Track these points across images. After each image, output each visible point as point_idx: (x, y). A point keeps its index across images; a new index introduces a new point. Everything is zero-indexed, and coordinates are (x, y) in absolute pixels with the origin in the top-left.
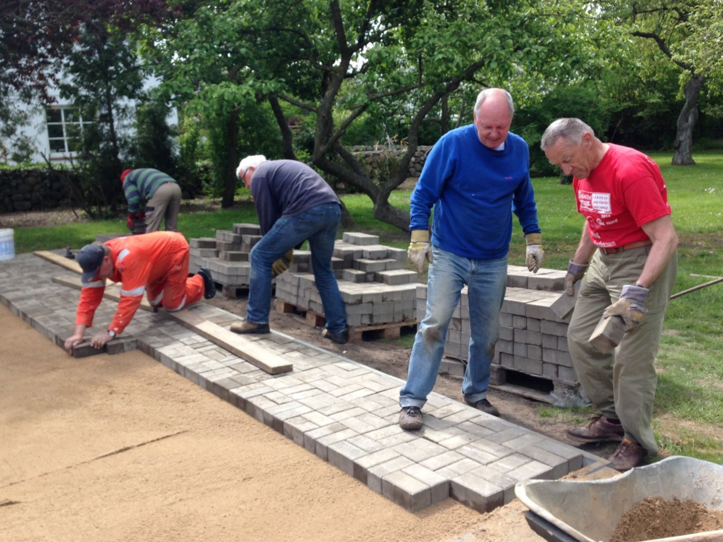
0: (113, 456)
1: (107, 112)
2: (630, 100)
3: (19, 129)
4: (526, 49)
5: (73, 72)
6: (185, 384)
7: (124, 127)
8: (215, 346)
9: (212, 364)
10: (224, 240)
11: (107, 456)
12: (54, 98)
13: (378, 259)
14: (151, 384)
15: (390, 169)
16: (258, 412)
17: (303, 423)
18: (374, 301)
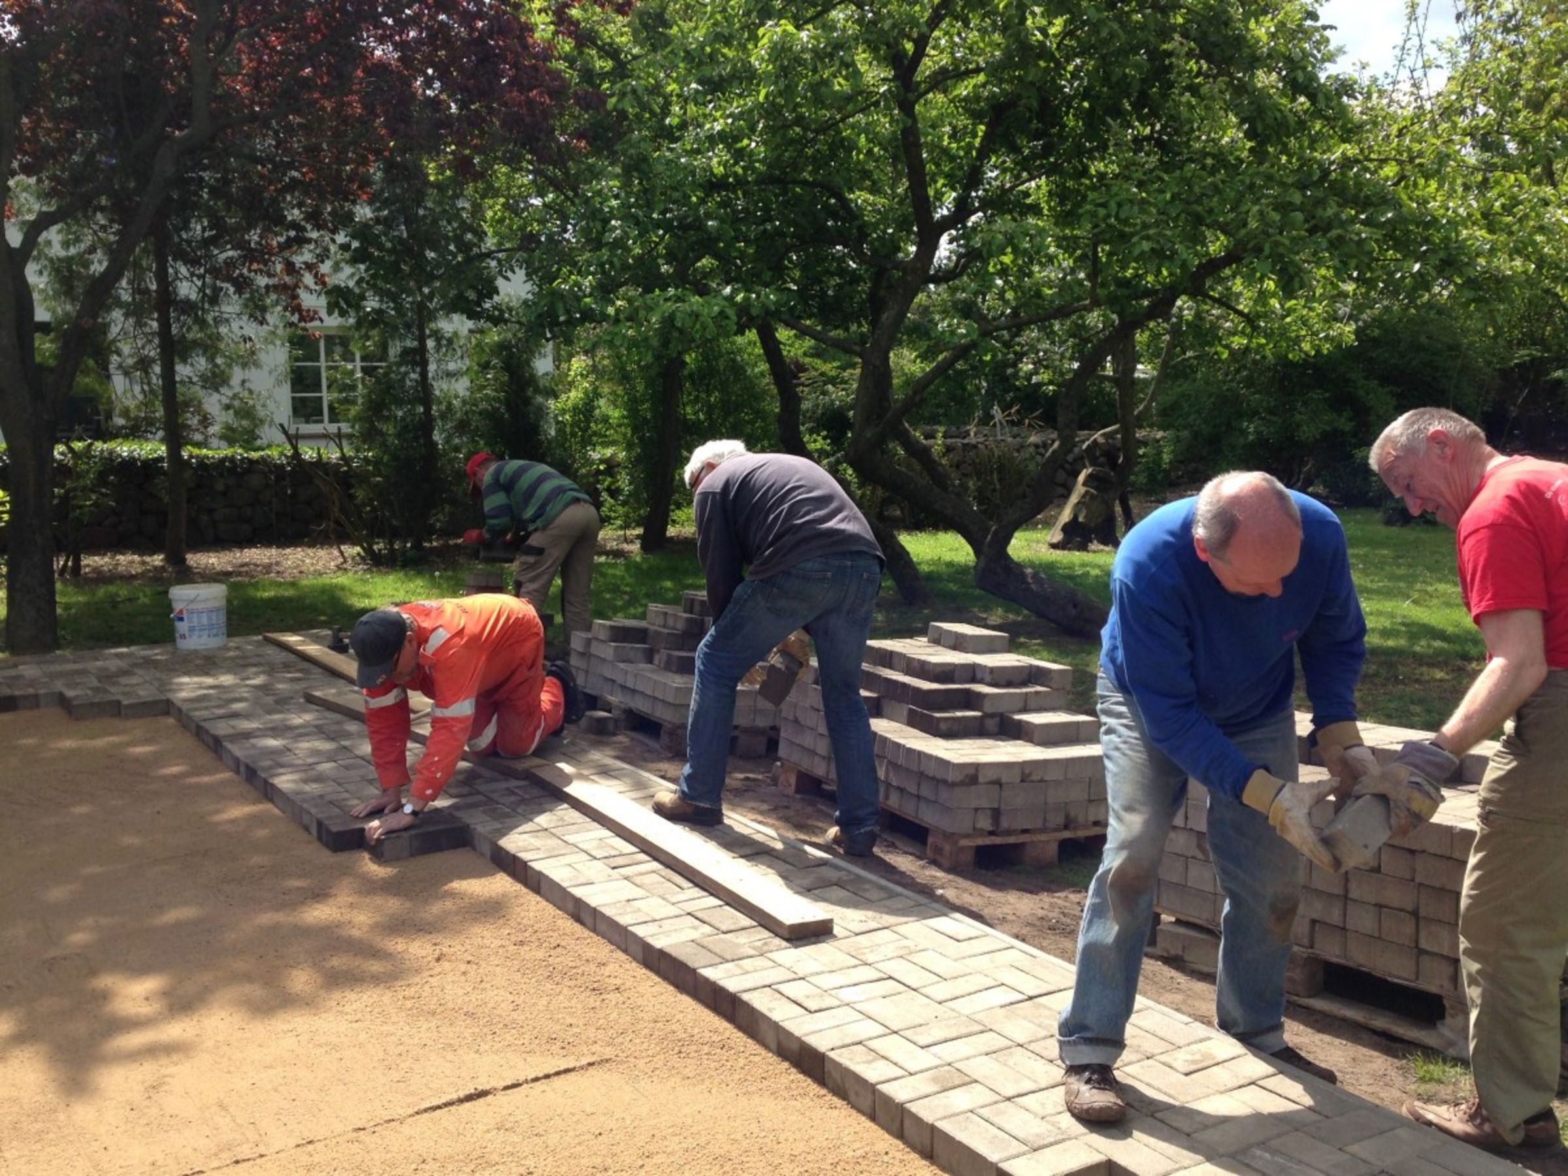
0: (453, 1108)
1: (416, 343)
2: (1534, 344)
3: (237, 375)
4: (1334, 233)
5: (353, 261)
6: (598, 948)
7: (450, 375)
8: (655, 865)
9: (654, 907)
10: (665, 626)
11: (439, 1107)
12: (316, 312)
13: (1009, 685)
14: (522, 943)
15: (1000, 480)
16: (764, 1027)
17: (870, 1062)
18: (1004, 780)
